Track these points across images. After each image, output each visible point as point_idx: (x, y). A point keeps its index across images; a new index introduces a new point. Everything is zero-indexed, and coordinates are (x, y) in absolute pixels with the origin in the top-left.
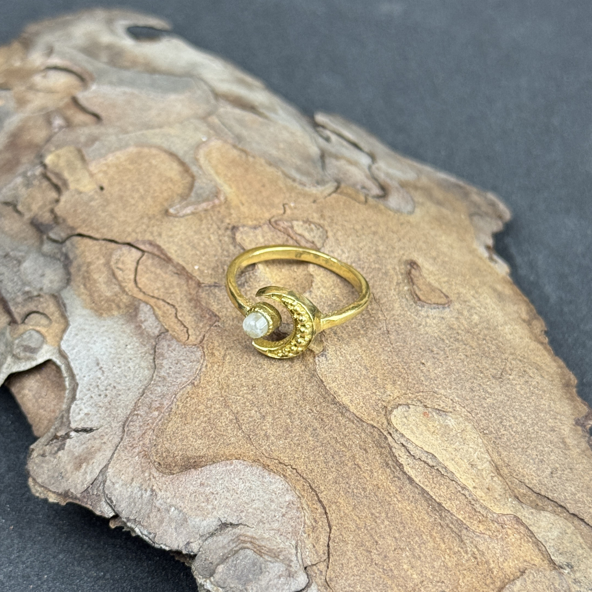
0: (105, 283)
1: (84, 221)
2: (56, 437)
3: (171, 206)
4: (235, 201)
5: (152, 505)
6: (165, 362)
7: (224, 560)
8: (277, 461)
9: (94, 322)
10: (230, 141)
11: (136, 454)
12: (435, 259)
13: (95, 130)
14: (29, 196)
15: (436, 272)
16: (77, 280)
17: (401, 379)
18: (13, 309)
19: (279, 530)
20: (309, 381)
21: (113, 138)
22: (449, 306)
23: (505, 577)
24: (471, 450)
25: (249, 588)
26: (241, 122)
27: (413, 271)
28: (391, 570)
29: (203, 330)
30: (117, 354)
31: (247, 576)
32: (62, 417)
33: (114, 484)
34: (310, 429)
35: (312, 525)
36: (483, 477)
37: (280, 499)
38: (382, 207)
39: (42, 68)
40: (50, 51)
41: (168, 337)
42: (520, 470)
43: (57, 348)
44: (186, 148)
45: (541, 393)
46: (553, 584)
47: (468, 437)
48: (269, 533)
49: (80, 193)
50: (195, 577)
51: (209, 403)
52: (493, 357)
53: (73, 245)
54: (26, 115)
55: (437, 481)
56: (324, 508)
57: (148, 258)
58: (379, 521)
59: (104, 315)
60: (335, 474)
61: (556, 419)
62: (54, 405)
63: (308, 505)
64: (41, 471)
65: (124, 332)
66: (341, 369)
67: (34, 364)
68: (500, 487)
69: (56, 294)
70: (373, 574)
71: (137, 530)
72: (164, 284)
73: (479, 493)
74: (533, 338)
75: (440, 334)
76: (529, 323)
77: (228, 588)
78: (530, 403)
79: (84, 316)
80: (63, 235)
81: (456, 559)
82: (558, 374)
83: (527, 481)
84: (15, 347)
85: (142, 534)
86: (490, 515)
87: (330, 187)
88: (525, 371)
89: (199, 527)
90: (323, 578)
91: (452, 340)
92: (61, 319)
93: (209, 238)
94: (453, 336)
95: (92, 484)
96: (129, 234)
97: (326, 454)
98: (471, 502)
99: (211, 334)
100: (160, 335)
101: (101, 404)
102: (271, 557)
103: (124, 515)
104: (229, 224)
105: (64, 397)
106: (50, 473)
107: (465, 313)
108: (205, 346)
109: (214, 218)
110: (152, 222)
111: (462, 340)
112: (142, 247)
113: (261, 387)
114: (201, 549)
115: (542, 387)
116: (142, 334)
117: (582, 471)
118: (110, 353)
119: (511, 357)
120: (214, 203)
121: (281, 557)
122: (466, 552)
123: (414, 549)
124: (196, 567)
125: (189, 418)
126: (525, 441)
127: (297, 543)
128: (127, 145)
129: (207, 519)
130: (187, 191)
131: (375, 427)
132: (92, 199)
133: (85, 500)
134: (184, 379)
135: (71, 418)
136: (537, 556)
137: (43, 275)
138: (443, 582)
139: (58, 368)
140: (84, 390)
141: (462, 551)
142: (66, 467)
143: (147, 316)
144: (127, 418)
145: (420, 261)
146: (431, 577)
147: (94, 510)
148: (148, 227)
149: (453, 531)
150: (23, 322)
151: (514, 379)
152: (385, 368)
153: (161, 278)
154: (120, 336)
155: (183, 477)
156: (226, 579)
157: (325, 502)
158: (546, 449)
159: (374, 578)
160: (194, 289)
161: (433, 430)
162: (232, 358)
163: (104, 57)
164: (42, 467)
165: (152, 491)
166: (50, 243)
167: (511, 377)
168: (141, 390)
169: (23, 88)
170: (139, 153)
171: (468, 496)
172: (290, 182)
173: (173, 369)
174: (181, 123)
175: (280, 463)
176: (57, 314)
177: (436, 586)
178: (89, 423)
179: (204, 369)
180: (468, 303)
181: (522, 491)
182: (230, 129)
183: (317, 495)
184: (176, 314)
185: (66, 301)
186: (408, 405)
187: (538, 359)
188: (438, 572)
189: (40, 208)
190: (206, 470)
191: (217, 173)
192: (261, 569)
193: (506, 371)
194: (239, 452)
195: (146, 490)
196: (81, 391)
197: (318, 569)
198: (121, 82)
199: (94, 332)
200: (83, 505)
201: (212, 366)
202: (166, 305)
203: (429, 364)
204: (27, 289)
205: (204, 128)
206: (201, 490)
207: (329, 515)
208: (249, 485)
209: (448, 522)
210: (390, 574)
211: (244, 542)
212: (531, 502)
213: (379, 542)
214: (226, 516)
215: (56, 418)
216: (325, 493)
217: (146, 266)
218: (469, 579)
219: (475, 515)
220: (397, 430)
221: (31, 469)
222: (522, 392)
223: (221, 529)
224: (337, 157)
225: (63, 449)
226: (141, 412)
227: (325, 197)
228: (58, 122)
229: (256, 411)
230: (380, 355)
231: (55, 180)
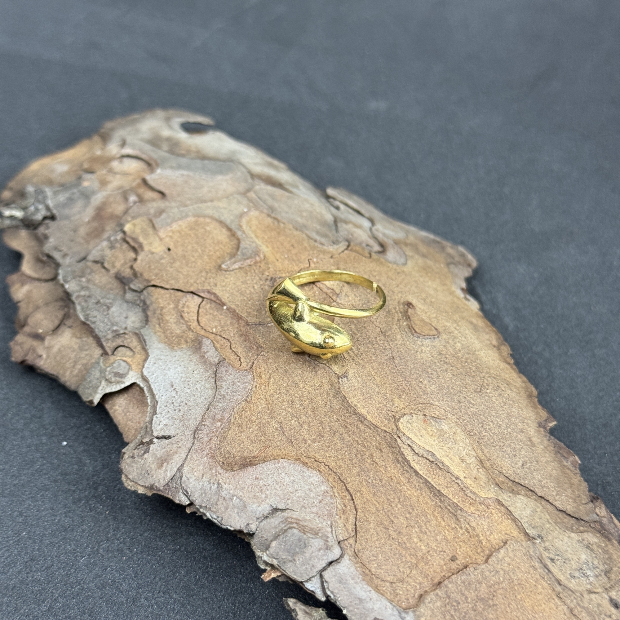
0: (175, 323)
1: (156, 275)
2: (142, 443)
3: (223, 263)
4: (271, 258)
5: (219, 495)
6: (224, 383)
7: (276, 537)
8: (313, 460)
9: (168, 353)
10: (265, 211)
11: (205, 455)
12: (425, 300)
13: (161, 204)
14: (113, 256)
15: (427, 311)
16: (154, 321)
17: (404, 394)
18: (104, 344)
19: (317, 513)
20: (335, 397)
21: (176, 210)
22: (438, 337)
23: (492, 547)
24: (461, 448)
25: (296, 559)
26: (273, 197)
27: (410, 310)
28: (405, 543)
29: (252, 358)
30: (187, 378)
31: (295, 550)
32: (147, 427)
33: (188, 479)
34: (337, 434)
35: (343, 509)
36: (471, 469)
37: (317, 489)
38: (383, 260)
39: (118, 156)
40: (123, 144)
41: (226, 364)
42: (499, 462)
43: (140, 373)
44: (232, 218)
45: (511, 402)
46: (528, 551)
47: (458, 438)
48: (310, 516)
49: (153, 253)
50: (255, 551)
51: (259, 415)
52: (474, 376)
53: (149, 294)
54: (108, 193)
55: (437, 473)
56: (351, 496)
57: (207, 303)
58: (393, 505)
59: (175, 348)
60: (358, 469)
61: (523, 422)
62: (139, 418)
63: (338, 493)
64: (131, 469)
65: (191, 360)
66: (359, 388)
67: (123, 386)
68: (484, 477)
69: (137, 332)
70: (391, 546)
71: (208, 515)
72: (221, 323)
73: (469, 482)
74: (503, 360)
75: (433, 359)
76: (498, 348)
77: (280, 559)
78: (504, 411)
79: (159, 349)
80: (142, 286)
81: (453, 533)
82: (523, 388)
83: (504, 472)
84: (107, 373)
85: (212, 518)
86: (478, 499)
87: (342, 246)
88: (498, 386)
89: (256, 512)
90: (353, 550)
91: (442, 363)
92: (142, 351)
93: (254, 287)
94: (442, 360)
95: (172, 479)
96: (192, 285)
97: (350, 453)
98: (463, 489)
99: (258, 361)
100: (219, 363)
101: (176, 417)
102: (312, 534)
103: (197, 503)
104: (268, 276)
105: (147, 412)
106: (138, 471)
107: (451, 341)
108: (254, 371)
109: (256, 271)
110: (209, 275)
111: (449, 363)
112: (202, 295)
113: (298, 402)
114: (258, 529)
115: (512, 398)
116: (205, 362)
117: (546, 462)
118: (182, 377)
119: (487, 375)
120: (256, 260)
121: (320, 535)
122: (461, 528)
123: (421, 526)
124: (255, 543)
125: (244, 427)
126: (502, 440)
127: (332, 523)
128: (187, 216)
129: (262, 505)
130: (234, 251)
131: (386, 432)
132: (162, 258)
133: (167, 492)
134: (240, 397)
135: (153, 428)
136: (515, 529)
137: (126, 318)
138: (444, 552)
139: (141, 389)
140: (163, 407)
141: (458, 527)
142: (151, 466)
143: (209, 348)
144: (197, 428)
145: (414, 302)
146: (435, 548)
147: (174, 500)
148: (206, 279)
149: (450, 512)
150: (113, 354)
151: (490, 393)
152: (392, 386)
153: (217, 318)
154: (189, 363)
155: (242, 473)
156: (278, 552)
157: (351, 491)
158: (518, 446)
159: (391, 549)
160: (244, 326)
161: (431, 433)
162: (275, 380)
163: (165, 147)
164: (132, 466)
165: (219, 484)
166: (131, 292)
167: (488, 391)
168: (206, 406)
169: (104, 172)
170: (197, 221)
171: (460, 484)
172: (312, 243)
173: (231, 389)
174: (227, 197)
175: (316, 461)
176: (139, 348)
177: (439, 554)
178: (167, 432)
179: (254, 389)
180: (452, 334)
181: (501, 479)
182: (264, 202)
183: (345, 485)
184: (230, 346)
185: (146, 338)
186: (411, 414)
187: (507, 376)
188: (440, 544)
189: (123, 265)
190: (259, 467)
191: (257, 237)
192: (305, 544)
193: (484, 386)
194: (284, 453)
195: (214, 483)
196: (160, 407)
197: (349, 543)
198: (179, 167)
199: (168, 361)
200: (166, 495)
201: (260, 387)
202: (223, 339)
203: (425, 382)
204: (115, 328)
205: (245, 201)
206: (256, 483)
207: (355, 501)
208: (293, 478)
209: (446, 504)
210: (404, 546)
211: (291, 523)
212: (509, 488)
213: (395, 521)
214: (276, 502)
215: (142, 428)
216: (351, 484)
217: (206, 309)
218: (465, 549)
219: (467, 499)
220: (404, 434)
221: (123, 467)
222: (497, 402)
223: (273, 513)
224: (346, 222)
225: (148, 452)
226: (207, 423)
227: (340, 254)
228: (133, 198)
229: (295, 421)
230: (388, 376)
231: (132, 243)
